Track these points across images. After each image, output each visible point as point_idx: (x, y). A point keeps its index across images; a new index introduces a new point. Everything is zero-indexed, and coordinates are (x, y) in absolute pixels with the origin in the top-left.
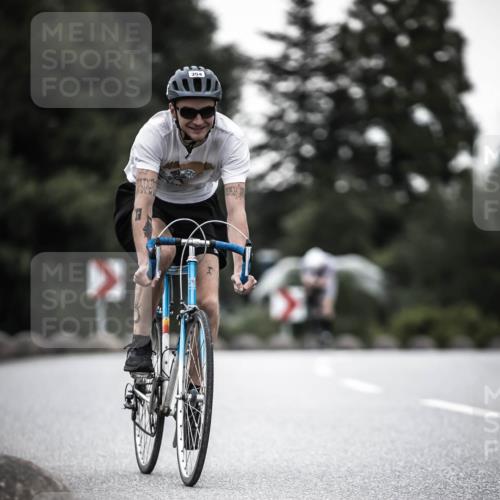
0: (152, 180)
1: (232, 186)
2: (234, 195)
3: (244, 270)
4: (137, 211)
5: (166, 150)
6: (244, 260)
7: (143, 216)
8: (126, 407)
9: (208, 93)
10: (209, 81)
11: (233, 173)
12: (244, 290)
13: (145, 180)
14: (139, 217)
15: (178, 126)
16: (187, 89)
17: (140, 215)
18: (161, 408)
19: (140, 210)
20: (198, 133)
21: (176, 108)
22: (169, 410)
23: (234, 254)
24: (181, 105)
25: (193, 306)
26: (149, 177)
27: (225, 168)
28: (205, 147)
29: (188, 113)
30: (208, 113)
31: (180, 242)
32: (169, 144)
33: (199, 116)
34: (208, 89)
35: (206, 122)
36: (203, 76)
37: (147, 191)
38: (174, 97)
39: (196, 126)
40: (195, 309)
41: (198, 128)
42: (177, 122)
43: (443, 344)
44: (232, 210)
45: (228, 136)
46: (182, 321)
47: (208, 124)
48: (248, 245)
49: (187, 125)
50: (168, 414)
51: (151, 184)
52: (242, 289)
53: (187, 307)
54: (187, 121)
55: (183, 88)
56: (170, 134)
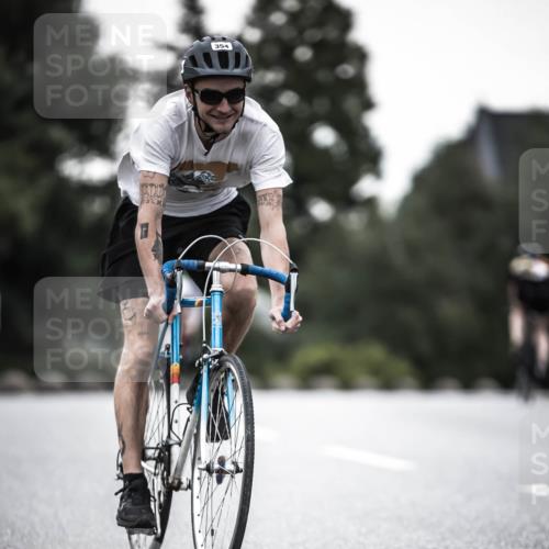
0: (161, 186)
1: (266, 193)
2: (270, 204)
3: (288, 303)
4: (142, 226)
5: (177, 146)
6: (288, 290)
7: (151, 232)
8: (119, 478)
9: (237, 71)
10: (238, 56)
11: (266, 175)
12: (287, 328)
13: (152, 185)
14: (145, 235)
15: (197, 114)
16: (211, 65)
17: (146, 231)
18: (170, 481)
19: (146, 225)
20: (223, 123)
21: (194, 91)
22: (180, 483)
23: (271, 282)
24: (201, 86)
25: (220, 349)
26: (157, 181)
27: (257, 169)
28: (229, 141)
29: (211, 97)
30: (236, 97)
31: (203, 266)
32: (181, 138)
33: (225, 101)
34: (237, 66)
35: (233, 109)
36: (230, 48)
37: (156, 201)
38: (192, 76)
39: (221, 113)
40: (221, 354)
41: (223, 117)
42: (195, 109)
43: (346, 385)
44: (268, 224)
45: (259, 127)
46: (205, 368)
47: (236, 112)
48: (293, 270)
49: (209, 113)
50: (178, 488)
51: (159, 191)
52: (283, 328)
53: (211, 350)
54: (209, 107)
55: (204, 64)
56: (183, 125)
